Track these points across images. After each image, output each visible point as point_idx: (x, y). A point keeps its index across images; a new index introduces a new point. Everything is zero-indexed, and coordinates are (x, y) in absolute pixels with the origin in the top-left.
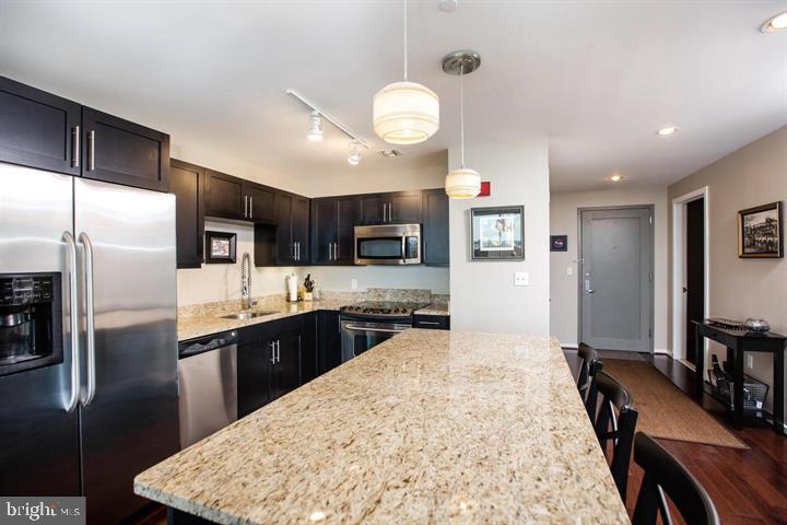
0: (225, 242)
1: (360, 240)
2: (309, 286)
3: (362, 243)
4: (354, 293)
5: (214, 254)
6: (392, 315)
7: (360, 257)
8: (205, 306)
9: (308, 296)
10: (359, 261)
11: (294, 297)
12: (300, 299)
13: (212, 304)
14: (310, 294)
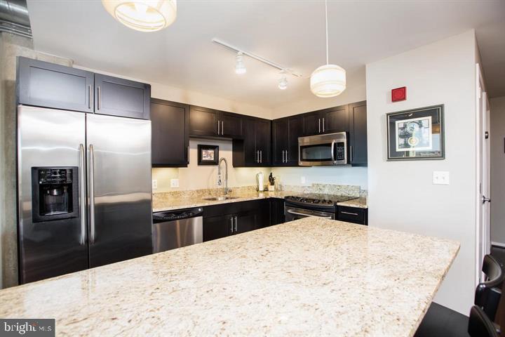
0: (211, 152)
1: (302, 147)
2: (272, 180)
3: (304, 150)
4: (303, 187)
5: (204, 159)
6: (320, 204)
7: (302, 160)
8: (197, 191)
9: (271, 188)
10: (301, 163)
11: (261, 188)
12: (266, 190)
13: (202, 191)
14: (273, 187)
